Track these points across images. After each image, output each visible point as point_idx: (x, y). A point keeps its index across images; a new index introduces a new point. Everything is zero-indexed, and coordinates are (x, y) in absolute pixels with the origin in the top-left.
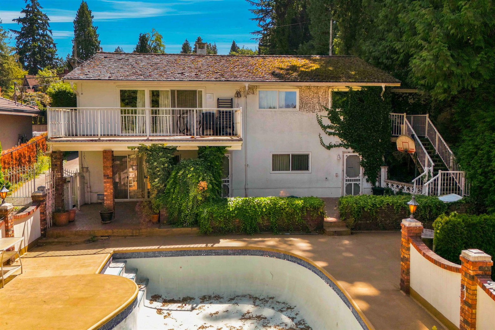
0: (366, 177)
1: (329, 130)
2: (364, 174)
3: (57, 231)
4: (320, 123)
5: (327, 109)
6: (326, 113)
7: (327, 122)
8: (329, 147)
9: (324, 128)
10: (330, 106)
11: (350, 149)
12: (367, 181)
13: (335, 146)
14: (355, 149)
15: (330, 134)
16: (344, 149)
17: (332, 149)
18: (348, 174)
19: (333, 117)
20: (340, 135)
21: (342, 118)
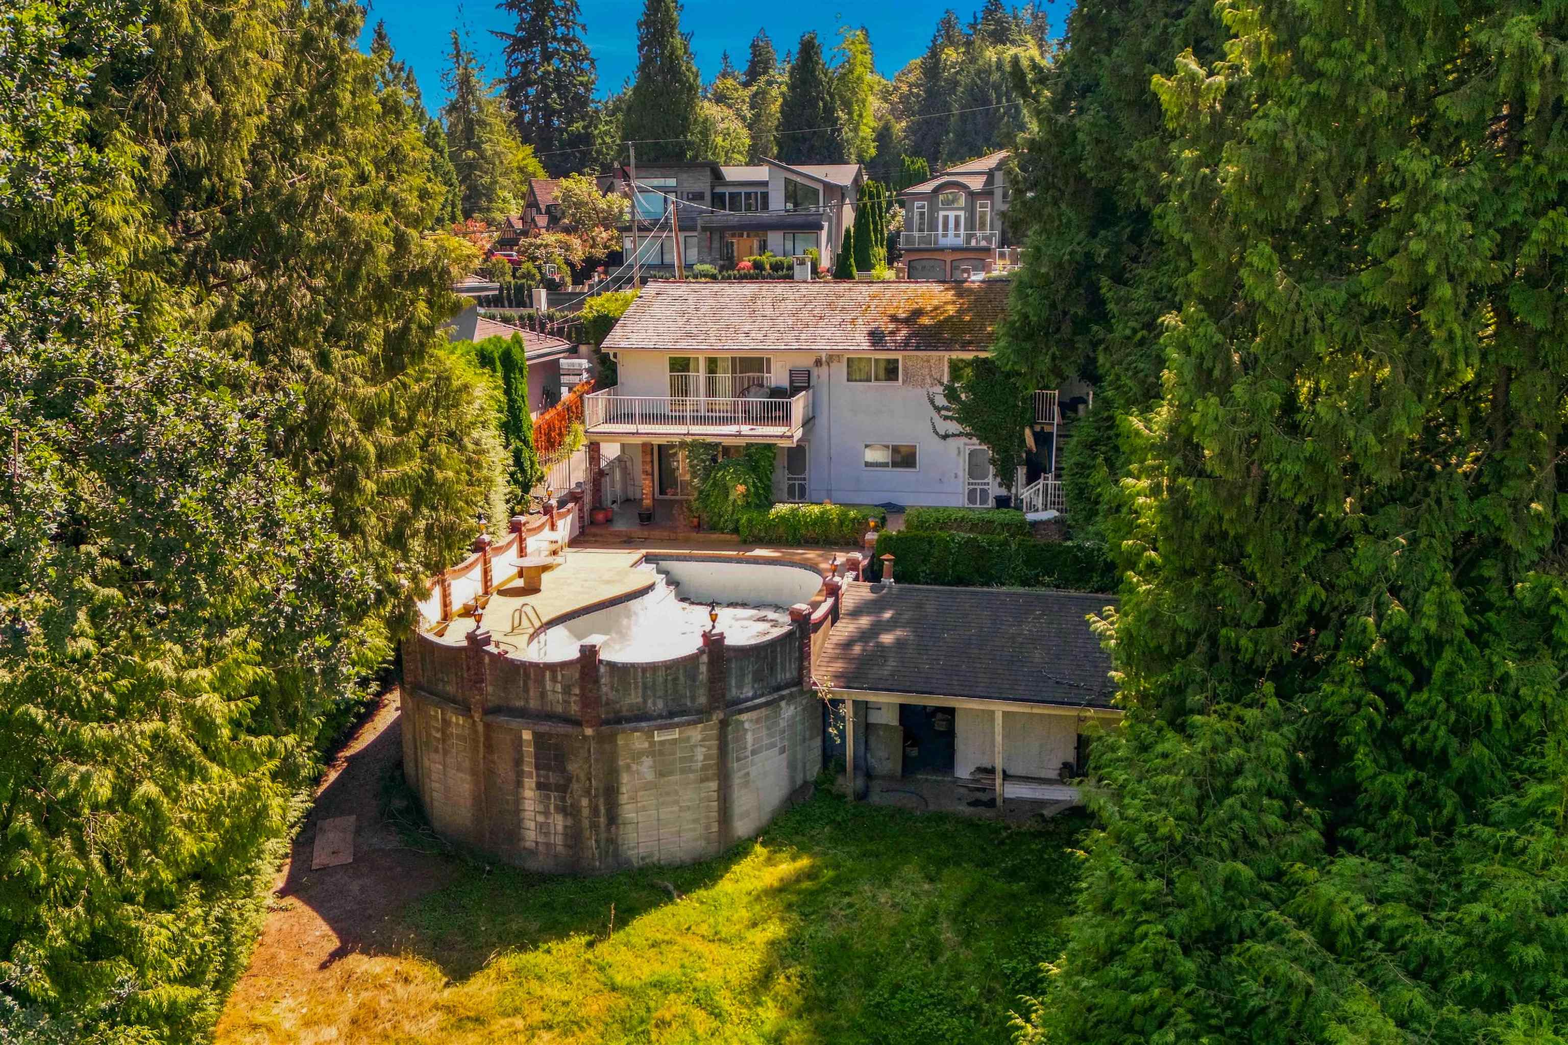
0: (999, 480)
1: (943, 412)
2: (995, 476)
3: (594, 530)
4: (932, 402)
5: (942, 384)
6: (940, 389)
7: (941, 401)
8: (945, 437)
9: (938, 409)
10: (945, 380)
11: (975, 440)
12: (1000, 485)
13: (954, 435)
14: (983, 440)
15: (946, 418)
16: (966, 440)
17: (949, 440)
18: (971, 475)
19: (951, 394)
20: (959, 421)
21: (963, 396)
